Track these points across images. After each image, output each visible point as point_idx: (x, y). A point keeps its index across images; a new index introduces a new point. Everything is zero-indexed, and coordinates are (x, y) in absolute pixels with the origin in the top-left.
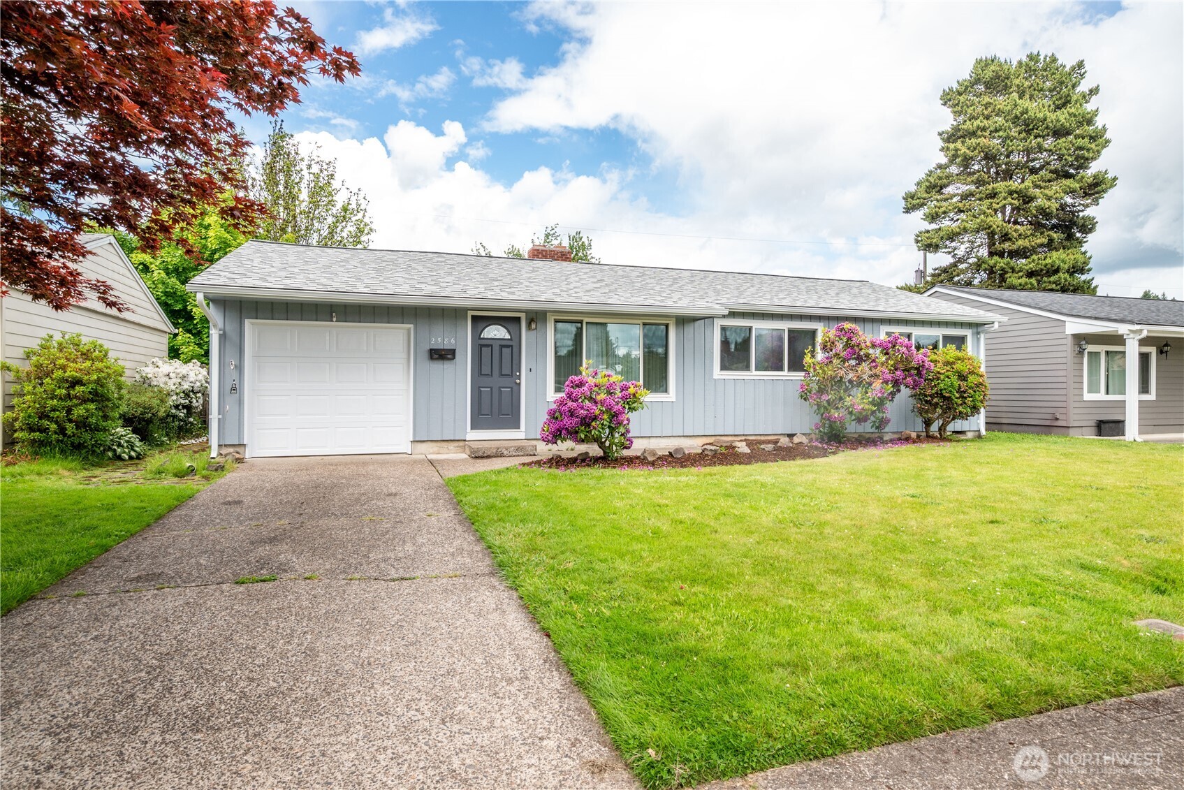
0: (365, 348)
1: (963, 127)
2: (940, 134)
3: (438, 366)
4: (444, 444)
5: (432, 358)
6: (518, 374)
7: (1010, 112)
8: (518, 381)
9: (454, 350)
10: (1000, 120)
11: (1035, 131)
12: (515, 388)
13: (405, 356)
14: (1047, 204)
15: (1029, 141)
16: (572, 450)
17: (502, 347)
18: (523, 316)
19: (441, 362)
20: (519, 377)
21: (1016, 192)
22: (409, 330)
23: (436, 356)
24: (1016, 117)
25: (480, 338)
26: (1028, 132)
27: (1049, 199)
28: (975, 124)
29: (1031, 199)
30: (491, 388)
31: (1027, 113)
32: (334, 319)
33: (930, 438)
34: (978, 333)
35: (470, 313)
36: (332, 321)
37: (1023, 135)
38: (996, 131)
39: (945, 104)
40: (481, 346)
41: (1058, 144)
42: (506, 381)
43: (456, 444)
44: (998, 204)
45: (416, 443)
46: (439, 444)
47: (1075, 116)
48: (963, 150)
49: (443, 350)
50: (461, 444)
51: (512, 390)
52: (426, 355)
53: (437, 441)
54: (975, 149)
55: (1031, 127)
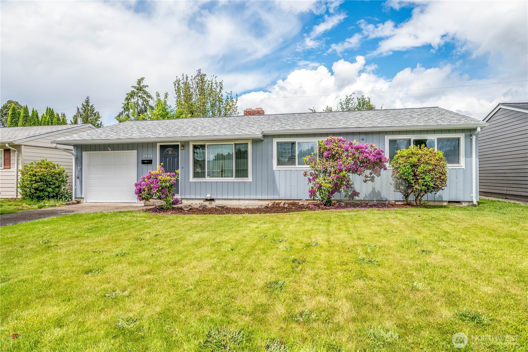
5: (143, 164)
9: (152, 160)
17: (172, 158)
19: (147, 165)
32: (110, 150)
33: (409, 204)
34: (471, 135)
35: (158, 144)
40: (164, 158)
49: (146, 160)
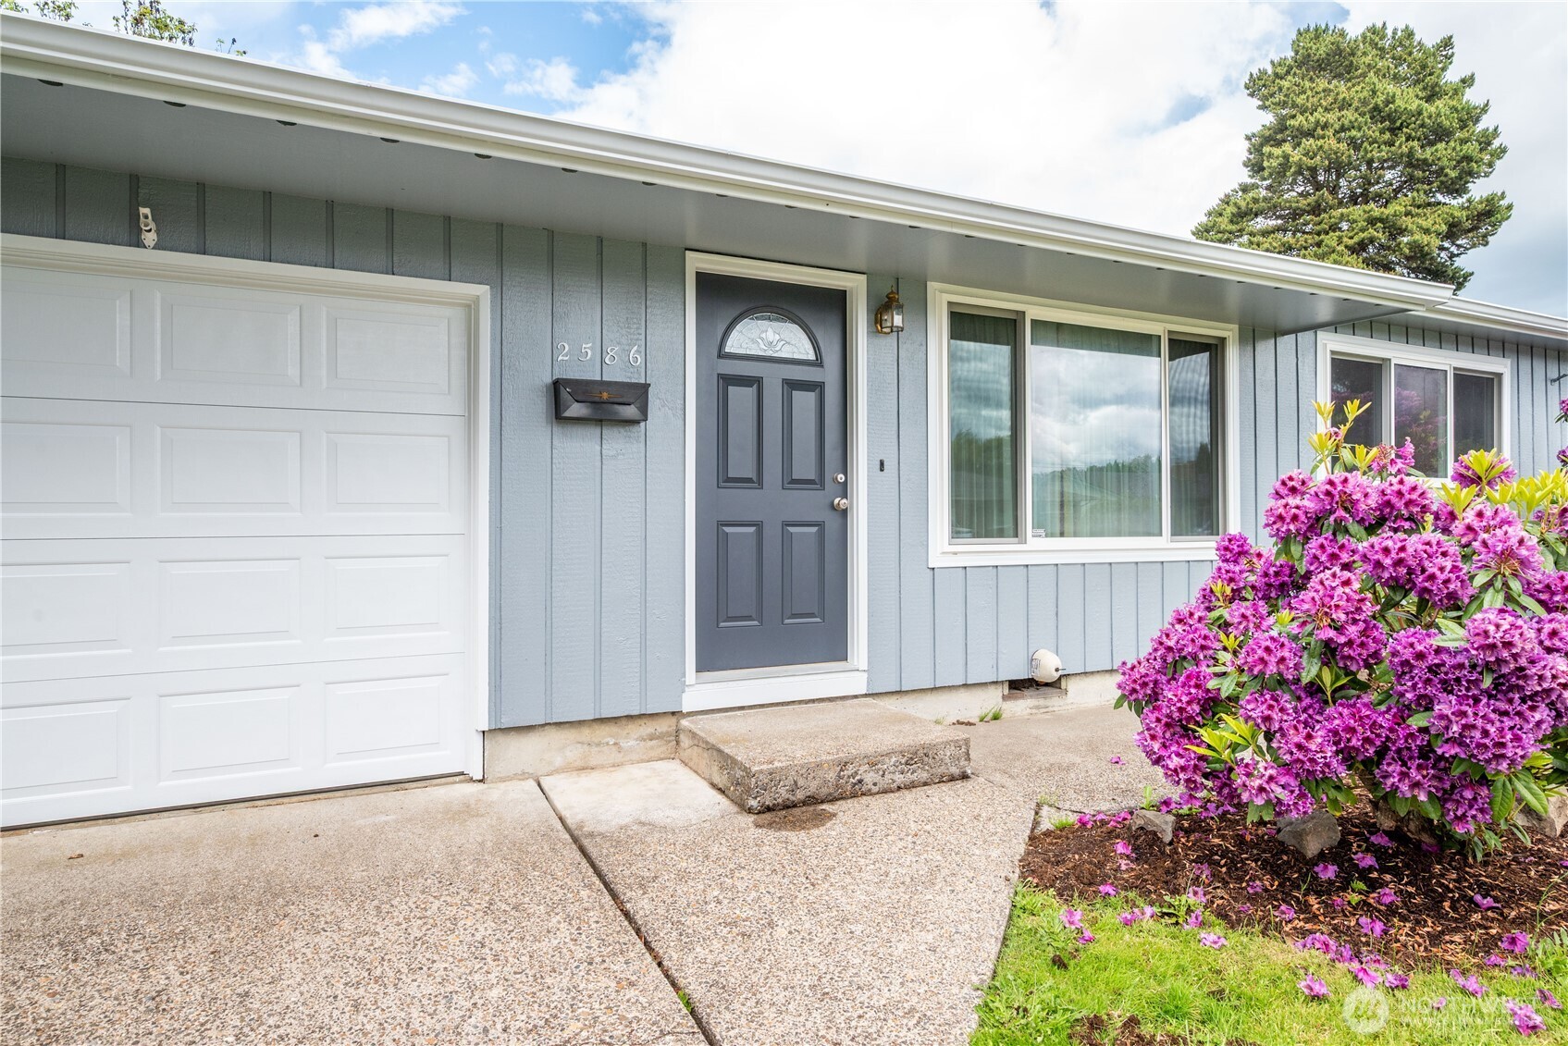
0: (293, 372)
1: (1292, 122)
2: (1248, 138)
3: (581, 446)
4: (603, 732)
5: (558, 414)
6: (841, 478)
7: (1364, 102)
8: (841, 502)
9: (642, 391)
10: (1350, 115)
11: (1405, 130)
12: (832, 523)
13: (456, 405)
14: (1426, 239)
15: (1397, 144)
16: (996, 718)
17: (792, 385)
18: (856, 286)
19: (594, 431)
20: (844, 490)
21: (1381, 220)
22: (471, 308)
23: (576, 410)
24: (1376, 108)
25: (722, 355)
26: (1394, 131)
27: (1427, 231)
28: (1312, 119)
29: (1402, 231)
30: (759, 525)
31: (1393, 102)
32: (150, 238)
35: (696, 263)
36: (139, 244)
37: (1387, 136)
38: (1343, 129)
39: (1252, 95)
40: (728, 380)
41: (1436, 151)
42: (807, 504)
43: (647, 728)
44: (1351, 238)
45: (501, 738)
46: (586, 733)
47: (1456, 110)
48: (1296, 156)
49: (602, 383)
50: (665, 726)
51: (821, 534)
52: (541, 405)
53: (581, 723)
54: (1315, 155)
55: (1398, 124)
